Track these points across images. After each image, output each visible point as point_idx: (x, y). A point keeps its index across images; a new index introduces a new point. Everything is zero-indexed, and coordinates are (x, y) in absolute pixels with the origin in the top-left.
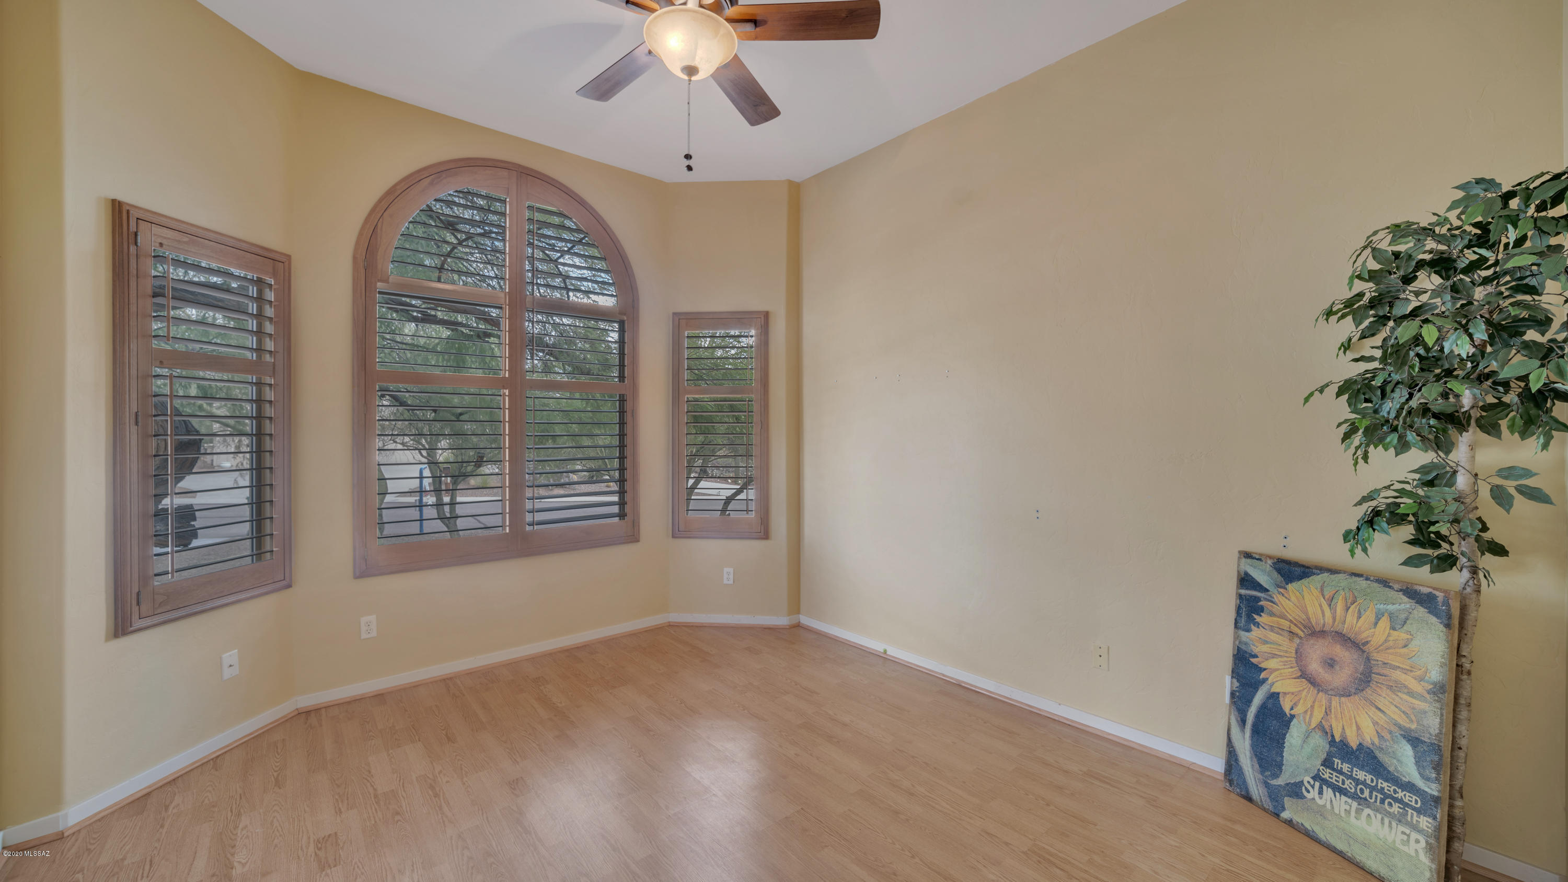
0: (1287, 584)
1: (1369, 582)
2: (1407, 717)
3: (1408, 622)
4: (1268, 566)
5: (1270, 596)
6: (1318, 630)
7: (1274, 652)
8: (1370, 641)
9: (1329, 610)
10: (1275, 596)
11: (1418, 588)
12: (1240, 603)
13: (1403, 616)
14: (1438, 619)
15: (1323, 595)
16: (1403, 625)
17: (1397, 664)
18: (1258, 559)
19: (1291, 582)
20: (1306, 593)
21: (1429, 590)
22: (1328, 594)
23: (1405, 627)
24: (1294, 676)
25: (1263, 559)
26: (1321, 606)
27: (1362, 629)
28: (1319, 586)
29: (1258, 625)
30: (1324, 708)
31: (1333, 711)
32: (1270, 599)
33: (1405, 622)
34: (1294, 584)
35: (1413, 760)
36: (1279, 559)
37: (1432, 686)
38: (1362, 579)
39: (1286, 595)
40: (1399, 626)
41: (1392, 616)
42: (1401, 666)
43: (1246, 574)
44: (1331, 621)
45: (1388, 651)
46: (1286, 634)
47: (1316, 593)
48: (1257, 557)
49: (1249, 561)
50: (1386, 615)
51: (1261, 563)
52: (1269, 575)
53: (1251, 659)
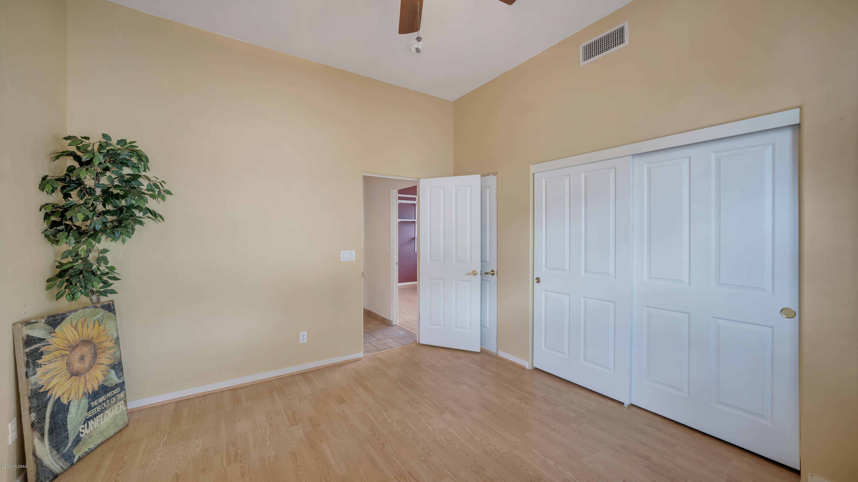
0: (55, 329)
1: (90, 309)
2: (110, 359)
3: (104, 320)
4: (43, 324)
5: (47, 342)
6: (74, 345)
7: (53, 375)
8: (93, 337)
9: (76, 332)
10: (50, 340)
11: (105, 303)
12: (27, 358)
13: (101, 319)
14: (112, 313)
15: (72, 326)
16: (102, 322)
17: (103, 340)
18: (35, 323)
19: (56, 327)
20: (65, 330)
21: (108, 302)
22: (74, 324)
23: (103, 323)
24: (67, 379)
25: (38, 321)
26: (72, 332)
27: (90, 333)
28: (69, 322)
29: (40, 366)
30: (84, 383)
31: (87, 382)
32: (47, 343)
33: (103, 320)
34: (58, 327)
35: (115, 375)
36: (48, 316)
37: (115, 341)
38: (87, 309)
39: (56, 336)
40: (101, 323)
41: (98, 320)
42: (104, 340)
43: (28, 336)
44: (78, 337)
45: (100, 336)
46: (60, 358)
47: (70, 326)
48: (34, 321)
49: (28, 327)
50: (97, 321)
51: (38, 324)
52: (44, 329)
53: (40, 391)
